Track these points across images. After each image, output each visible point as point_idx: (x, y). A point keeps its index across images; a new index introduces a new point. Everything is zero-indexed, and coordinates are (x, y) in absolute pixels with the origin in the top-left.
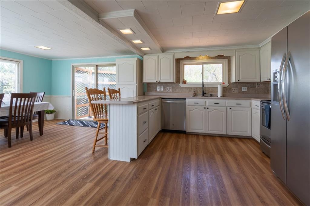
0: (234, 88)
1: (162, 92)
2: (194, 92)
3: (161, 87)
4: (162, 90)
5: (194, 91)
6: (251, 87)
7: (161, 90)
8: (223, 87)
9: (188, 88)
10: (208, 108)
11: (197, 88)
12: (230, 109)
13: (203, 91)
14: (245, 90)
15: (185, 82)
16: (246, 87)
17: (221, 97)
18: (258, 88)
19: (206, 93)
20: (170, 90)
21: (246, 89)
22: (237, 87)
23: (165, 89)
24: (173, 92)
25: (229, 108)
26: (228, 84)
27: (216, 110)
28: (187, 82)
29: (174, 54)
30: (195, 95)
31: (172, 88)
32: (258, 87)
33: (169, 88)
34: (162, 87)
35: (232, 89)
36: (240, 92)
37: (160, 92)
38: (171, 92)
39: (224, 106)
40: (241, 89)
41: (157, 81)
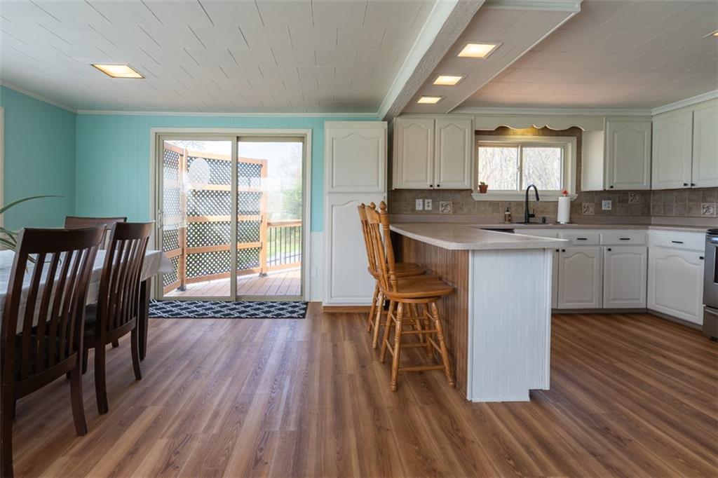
0: (587, 205)
1: (428, 212)
2: (507, 213)
3: (426, 201)
4: (430, 208)
5: (508, 211)
6: (619, 202)
7: (426, 208)
8: (571, 202)
9: (492, 203)
10: (564, 251)
11: (510, 203)
12: (610, 250)
13: (527, 210)
14: (608, 207)
15: (483, 188)
16: (610, 202)
17: (568, 223)
18: (632, 203)
19: (533, 216)
20: (449, 208)
21: (611, 206)
22: (593, 201)
23: (435, 207)
24: (455, 212)
25: (605, 248)
26: (576, 193)
27: (580, 255)
28: (488, 189)
29: (473, 117)
30: (510, 220)
31: (453, 203)
32: (631, 201)
33: (445, 203)
34: (430, 201)
35: (583, 204)
36: (600, 212)
37: (424, 212)
38: (451, 213)
39: (596, 245)
40: (601, 205)
41: (431, 186)
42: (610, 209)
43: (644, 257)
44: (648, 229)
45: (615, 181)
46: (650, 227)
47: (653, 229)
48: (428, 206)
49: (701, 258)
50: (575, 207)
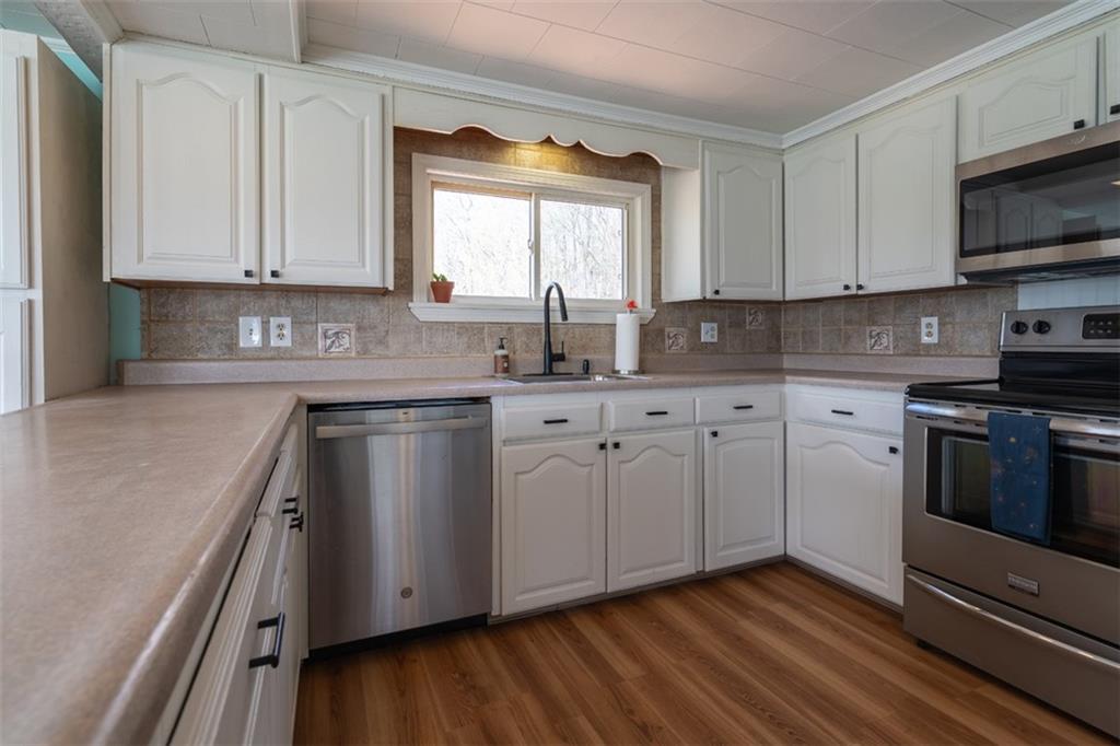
0: (673, 331)
1: (280, 355)
2: (500, 352)
3: (274, 321)
4: (287, 342)
5: (502, 347)
6: (730, 326)
7: (274, 342)
8: (641, 325)
9: (464, 328)
10: (617, 445)
11: (510, 326)
12: (715, 434)
13: (548, 344)
14: (712, 337)
15: (441, 290)
16: (715, 325)
17: (636, 373)
18: (753, 329)
19: (561, 358)
20: (346, 341)
21: (716, 333)
22: (684, 324)
23: (304, 339)
24: (364, 352)
25: (707, 431)
26: (653, 307)
27: (654, 450)
28: (454, 292)
29: (387, 92)
30: (506, 370)
31: (359, 329)
32: (751, 323)
33: (333, 327)
34: (284, 321)
35: (667, 330)
36: (697, 347)
37: (265, 354)
38: (353, 354)
39: (685, 425)
40: (699, 331)
41: (248, 274)
42: (715, 340)
43: (778, 444)
44: (783, 382)
45: (723, 280)
46: (788, 378)
47: (793, 382)
48: (281, 336)
49: (893, 450)
50: (649, 336)
